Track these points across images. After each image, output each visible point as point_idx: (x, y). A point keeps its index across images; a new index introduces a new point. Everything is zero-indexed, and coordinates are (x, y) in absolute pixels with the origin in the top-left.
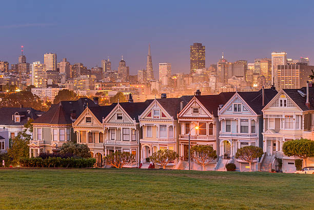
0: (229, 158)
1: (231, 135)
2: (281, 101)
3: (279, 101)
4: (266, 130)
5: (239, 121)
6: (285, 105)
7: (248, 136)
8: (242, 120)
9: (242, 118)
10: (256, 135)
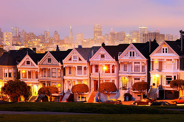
0: (126, 89)
1: (128, 73)
2: (163, 49)
3: (162, 49)
4: (153, 69)
5: (133, 63)
6: (166, 52)
7: (140, 74)
8: (135, 63)
9: (136, 61)
10: (145, 73)
